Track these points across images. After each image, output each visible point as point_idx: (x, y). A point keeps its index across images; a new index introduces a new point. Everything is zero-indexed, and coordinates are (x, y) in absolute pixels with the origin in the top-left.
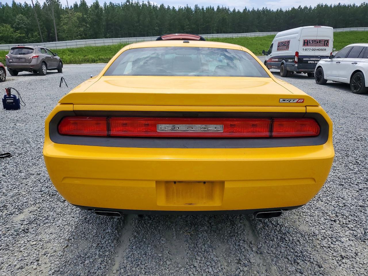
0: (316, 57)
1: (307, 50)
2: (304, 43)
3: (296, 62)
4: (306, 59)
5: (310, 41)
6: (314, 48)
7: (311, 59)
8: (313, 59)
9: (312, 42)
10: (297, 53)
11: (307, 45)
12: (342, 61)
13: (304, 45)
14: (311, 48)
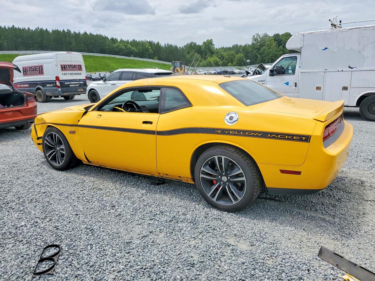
0: (75, 81)
1: (66, 74)
2: (62, 68)
3: (58, 87)
4: (67, 83)
5: (66, 65)
6: (71, 72)
7: (71, 83)
8: (73, 83)
9: (68, 67)
10: (57, 78)
11: (65, 70)
12: (118, 83)
13: (62, 70)
14: (70, 72)
